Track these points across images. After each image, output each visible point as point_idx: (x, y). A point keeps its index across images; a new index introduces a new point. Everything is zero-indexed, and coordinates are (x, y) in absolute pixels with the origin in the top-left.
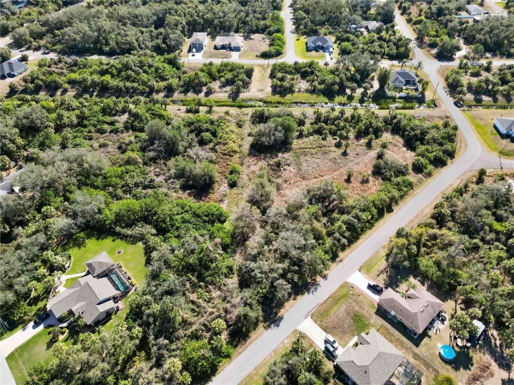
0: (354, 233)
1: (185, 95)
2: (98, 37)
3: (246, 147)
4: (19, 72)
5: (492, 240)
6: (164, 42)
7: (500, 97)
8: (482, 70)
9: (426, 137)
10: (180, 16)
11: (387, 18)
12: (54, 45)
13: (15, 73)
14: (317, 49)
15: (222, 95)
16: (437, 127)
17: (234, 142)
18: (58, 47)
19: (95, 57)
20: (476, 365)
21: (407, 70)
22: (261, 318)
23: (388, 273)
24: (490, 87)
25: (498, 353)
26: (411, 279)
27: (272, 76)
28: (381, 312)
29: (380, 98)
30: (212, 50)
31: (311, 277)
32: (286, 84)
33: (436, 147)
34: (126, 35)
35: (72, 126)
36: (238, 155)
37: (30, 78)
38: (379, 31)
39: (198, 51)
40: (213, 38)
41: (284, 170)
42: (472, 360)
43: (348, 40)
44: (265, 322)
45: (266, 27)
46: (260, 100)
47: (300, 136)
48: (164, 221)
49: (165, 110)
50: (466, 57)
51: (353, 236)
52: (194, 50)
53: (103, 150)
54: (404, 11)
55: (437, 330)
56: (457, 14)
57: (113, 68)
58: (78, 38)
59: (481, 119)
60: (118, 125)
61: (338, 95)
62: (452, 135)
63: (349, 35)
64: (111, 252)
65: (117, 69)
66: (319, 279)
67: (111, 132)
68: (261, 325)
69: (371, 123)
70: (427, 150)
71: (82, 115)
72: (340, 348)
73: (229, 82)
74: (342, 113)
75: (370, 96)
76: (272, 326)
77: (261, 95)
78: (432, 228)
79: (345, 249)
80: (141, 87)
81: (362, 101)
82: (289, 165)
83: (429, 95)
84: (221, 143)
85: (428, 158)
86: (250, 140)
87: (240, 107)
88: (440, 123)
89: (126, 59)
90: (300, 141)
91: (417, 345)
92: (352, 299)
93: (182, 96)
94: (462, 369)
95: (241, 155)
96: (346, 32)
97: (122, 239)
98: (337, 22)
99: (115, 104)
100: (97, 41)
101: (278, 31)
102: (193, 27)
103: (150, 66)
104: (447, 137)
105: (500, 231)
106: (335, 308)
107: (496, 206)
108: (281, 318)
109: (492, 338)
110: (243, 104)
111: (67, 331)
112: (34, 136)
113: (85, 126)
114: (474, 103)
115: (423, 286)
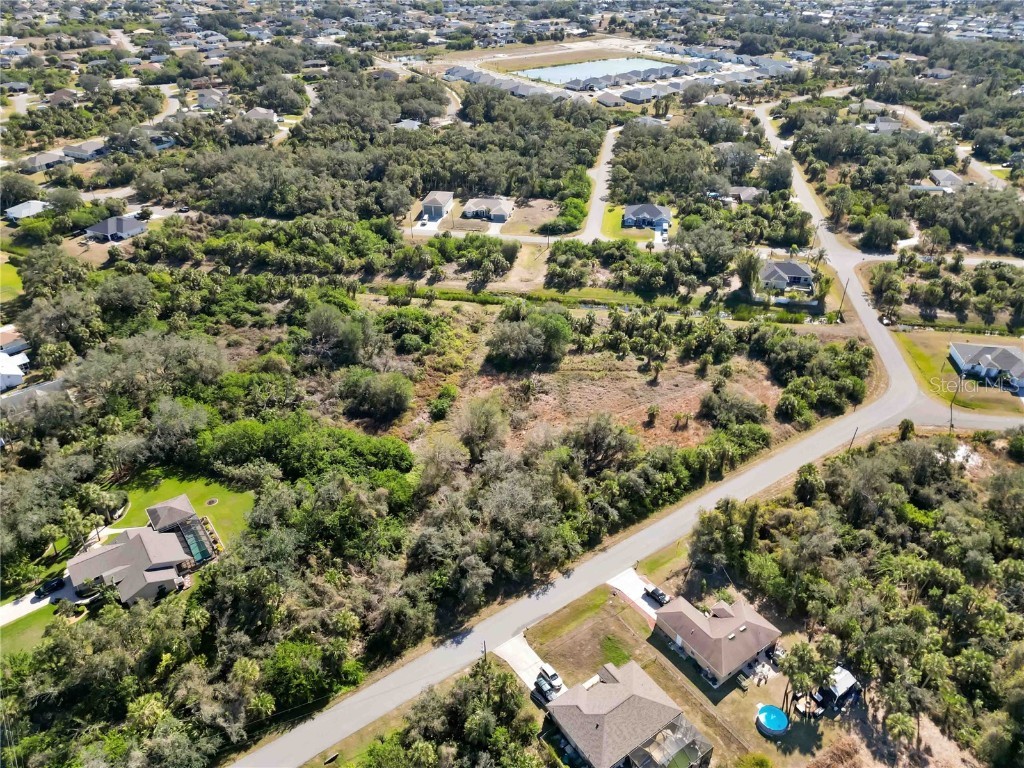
0: (637, 507)
1: (394, 280)
2: (271, 190)
3: (478, 360)
4: (131, 233)
5: (902, 536)
6: (378, 202)
7: (971, 315)
8: (945, 269)
9: (808, 364)
10: (413, 165)
11: (778, 183)
12: (198, 200)
13: (124, 235)
14: (640, 224)
15: (455, 281)
16: (834, 352)
17: (458, 352)
18: (204, 203)
19: (260, 220)
20: (826, 749)
21: (795, 261)
22: (431, 629)
23: (689, 577)
24: (955, 296)
25: (878, 732)
26: (731, 590)
27: (551, 260)
28: (659, 639)
29: (739, 302)
30: (457, 218)
31: (542, 571)
32: (571, 272)
33: (825, 381)
34: (318, 189)
35: (191, 312)
36: (461, 373)
37: (144, 241)
38: (758, 200)
39: (432, 219)
40: (464, 202)
41: (536, 399)
42: (820, 740)
43: (698, 212)
44: (437, 635)
45: (559, 189)
46: (522, 295)
47: (580, 350)
48: (298, 458)
49: (353, 298)
50: (916, 249)
51: (634, 511)
52: (426, 217)
53: (232, 350)
54: (813, 175)
55: (760, 680)
56: (913, 184)
57: (282, 233)
58: (237, 188)
59: (926, 347)
60: (266, 316)
61: (663, 294)
62: (860, 364)
63: (701, 205)
64: (195, 501)
65: (286, 234)
66: (555, 575)
67: (254, 326)
68: (428, 640)
69: (709, 337)
70: (805, 384)
71: (212, 297)
72: (564, 689)
73: (472, 265)
74: (660, 319)
75: (721, 300)
76: (448, 642)
77: (524, 288)
78: (787, 506)
79: (617, 532)
80: (322, 264)
81: (705, 306)
82: (547, 393)
83: (832, 303)
84: (434, 352)
85: (804, 396)
86: (486, 350)
87: (484, 303)
88: (840, 345)
89: (305, 220)
90: (577, 359)
91: (715, 702)
92: (609, 613)
93: (388, 282)
94: (796, 753)
95: (467, 372)
96: (697, 201)
97: (222, 483)
98: (687, 188)
99: (270, 284)
100: (268, 197)
101: (578, 195)
102: (432, 182)
103: (343, 233)
104: (848, 368)
105: (921, 525)
106: (573, 625)
107: (921, 478)
108: (468, 631)
109: (870, 705)
110: (490, 299)
111: (86, 612)
112: (124, 322)
113: (212, 314)
114: (920, 321)
115: (752, 603)
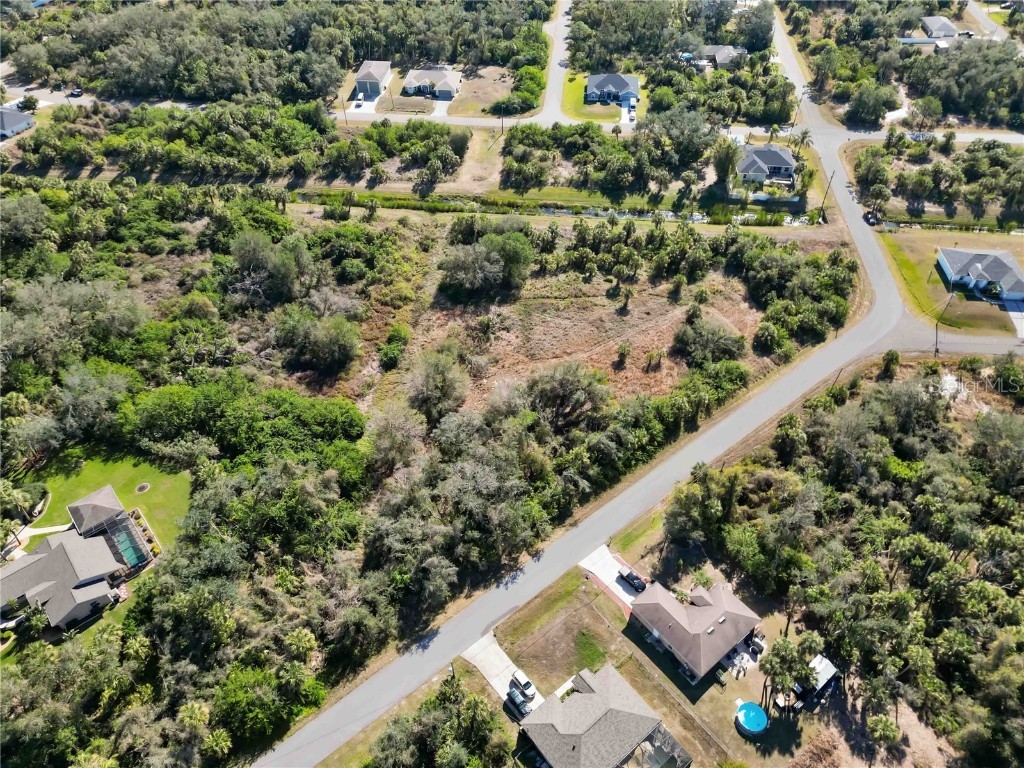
0: (608, 472)
1: (329, 184)
2: (176, 66)
3: (430, 289)
4: (16, 129)
5: (885, 495)
6: (303, 79)
7: (960, 207)
8: (935, 149)
9: (789, 284)
10: (340, 27)
11: (757, 41)
12: (91, 80)
13: (8, 132)
14: (605, 99)
15: (401, 185)
16: (816, 265)
17: (408, 280)
18: (99, 84)
19: (167, 105)
20: (805, 747)
21: (776, 146)
22: (394, 632)
23: (664, 553)
24: (944, 185)
25: (856, 723)
26: (709, 570)
27: (506, 151)
28: (636, 631)
29: (715, 201)
30: (397, 96)
31: (510, 554)
32: (529, 168)
33: (807, 304)
34: (231, 64)
35: (94, 238)
36: (411, 306)
37: (32, 143)
38: (736, 65)
39: (369, 97)
40: (403, 73)
41: (497, 338)
42: (799, 736)
43: (669, 82)
44: (401, 640)
45: (512, 53)
46: (475, 199)
47: (542, 272)
48: (235, 432)
49: (283, 212)
50: (905, 123)
51: (606, 477)
52: (361, 96)
53: (149, 286)
54: (796, 26)
55: (739, 672)
56: (903, 36)
57: (192, 127)
58: (135, 65)
59: (912, 251)
60: (185, 239)
61: (632, 193)
62: (844, 280)
63: (672, 73)
64: (124, 488)
65: (199, 128)
66: (524, 558)
67: (171, 252)
68: (392, 644)
69: (683, 252)
70: (786, 309)
71: (118, 218)
72: (538, 696)
73: (417, 161)
74: (629, 229)
75: (694, 198)
76: (414, 647)
77: (478, 190)
78: (767, 465)
79: (588, 501)
80: (244, 167)
81: (677, 207)
82: (507, 330)
83: (814, 198)
84: (380, 280)
85: (784, 324)
86: (438, 276)
87: (433, 211)
88: (823, 255)
89: (220, 110)
90: (539, 283)
91: (694, 700)
92: (581, 601)
93: (322, 187)
94: (776, 754)
95: (418, 305)
96: (668, 66)
97: (152, 462)
98: (656, 47)
99: (186, 197)
100: (174, 74)
101: (533, 62)
102: (365, 49)
103: (266, 125)
104: (831, 285)
105: (904, 480)
106: (545, 618)
107: (904, 428)
108: (435, 633)
109: (849, 693)
110: (440, 206)
111: (13, 637)
112: (18, 257)
113: (121, 240)
114: (907, 217)
115: (730, 581)
